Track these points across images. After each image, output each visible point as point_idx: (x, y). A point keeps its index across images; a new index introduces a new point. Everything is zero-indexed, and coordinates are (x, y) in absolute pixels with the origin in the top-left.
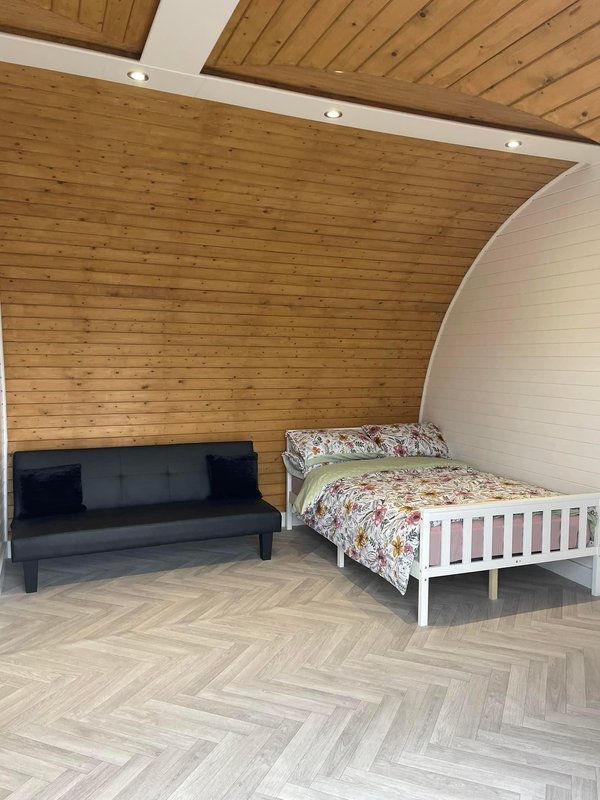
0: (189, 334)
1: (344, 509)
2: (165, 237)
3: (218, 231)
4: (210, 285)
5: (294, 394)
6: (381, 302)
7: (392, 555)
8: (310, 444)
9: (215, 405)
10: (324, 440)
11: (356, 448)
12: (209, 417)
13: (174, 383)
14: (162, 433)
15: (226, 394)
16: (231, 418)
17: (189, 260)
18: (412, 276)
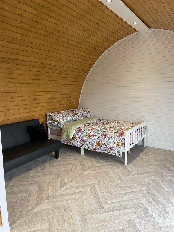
0: (17, 78)
1: (87, 137)
2: (19, 37)
3: (39, 37)
4: (29, 59)
5: (48, 101)
6: (75, 69)
7: (116, 147)
8: (61, 117)
9: (23, 107)
10: (64, 115)
11: (73, 117)
12: (21, 111)
13: (9, 99)
14: (5, 119)
15: (27, 102)
16: (29, 111)
17: (25, 48)
18: (85, 61)
